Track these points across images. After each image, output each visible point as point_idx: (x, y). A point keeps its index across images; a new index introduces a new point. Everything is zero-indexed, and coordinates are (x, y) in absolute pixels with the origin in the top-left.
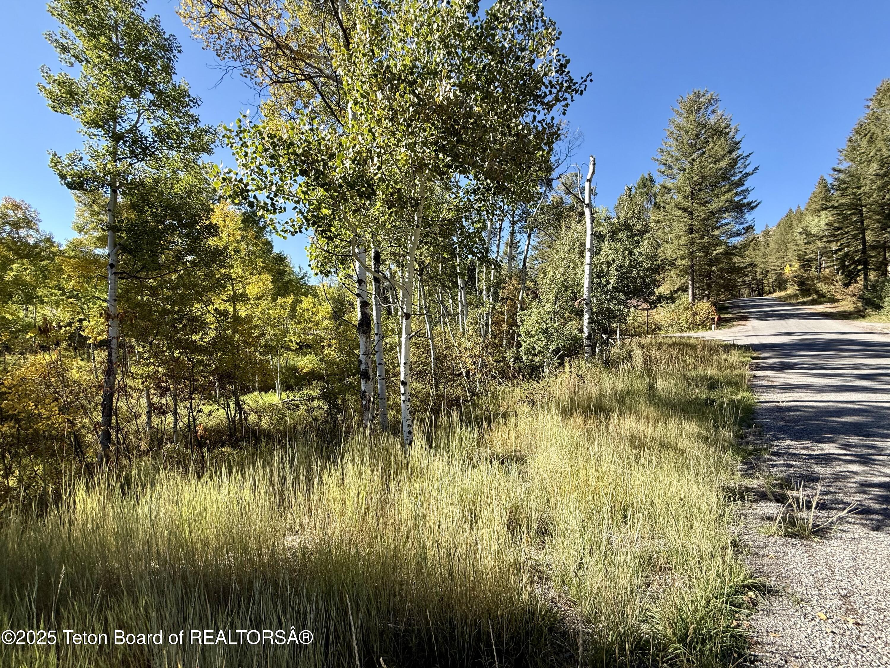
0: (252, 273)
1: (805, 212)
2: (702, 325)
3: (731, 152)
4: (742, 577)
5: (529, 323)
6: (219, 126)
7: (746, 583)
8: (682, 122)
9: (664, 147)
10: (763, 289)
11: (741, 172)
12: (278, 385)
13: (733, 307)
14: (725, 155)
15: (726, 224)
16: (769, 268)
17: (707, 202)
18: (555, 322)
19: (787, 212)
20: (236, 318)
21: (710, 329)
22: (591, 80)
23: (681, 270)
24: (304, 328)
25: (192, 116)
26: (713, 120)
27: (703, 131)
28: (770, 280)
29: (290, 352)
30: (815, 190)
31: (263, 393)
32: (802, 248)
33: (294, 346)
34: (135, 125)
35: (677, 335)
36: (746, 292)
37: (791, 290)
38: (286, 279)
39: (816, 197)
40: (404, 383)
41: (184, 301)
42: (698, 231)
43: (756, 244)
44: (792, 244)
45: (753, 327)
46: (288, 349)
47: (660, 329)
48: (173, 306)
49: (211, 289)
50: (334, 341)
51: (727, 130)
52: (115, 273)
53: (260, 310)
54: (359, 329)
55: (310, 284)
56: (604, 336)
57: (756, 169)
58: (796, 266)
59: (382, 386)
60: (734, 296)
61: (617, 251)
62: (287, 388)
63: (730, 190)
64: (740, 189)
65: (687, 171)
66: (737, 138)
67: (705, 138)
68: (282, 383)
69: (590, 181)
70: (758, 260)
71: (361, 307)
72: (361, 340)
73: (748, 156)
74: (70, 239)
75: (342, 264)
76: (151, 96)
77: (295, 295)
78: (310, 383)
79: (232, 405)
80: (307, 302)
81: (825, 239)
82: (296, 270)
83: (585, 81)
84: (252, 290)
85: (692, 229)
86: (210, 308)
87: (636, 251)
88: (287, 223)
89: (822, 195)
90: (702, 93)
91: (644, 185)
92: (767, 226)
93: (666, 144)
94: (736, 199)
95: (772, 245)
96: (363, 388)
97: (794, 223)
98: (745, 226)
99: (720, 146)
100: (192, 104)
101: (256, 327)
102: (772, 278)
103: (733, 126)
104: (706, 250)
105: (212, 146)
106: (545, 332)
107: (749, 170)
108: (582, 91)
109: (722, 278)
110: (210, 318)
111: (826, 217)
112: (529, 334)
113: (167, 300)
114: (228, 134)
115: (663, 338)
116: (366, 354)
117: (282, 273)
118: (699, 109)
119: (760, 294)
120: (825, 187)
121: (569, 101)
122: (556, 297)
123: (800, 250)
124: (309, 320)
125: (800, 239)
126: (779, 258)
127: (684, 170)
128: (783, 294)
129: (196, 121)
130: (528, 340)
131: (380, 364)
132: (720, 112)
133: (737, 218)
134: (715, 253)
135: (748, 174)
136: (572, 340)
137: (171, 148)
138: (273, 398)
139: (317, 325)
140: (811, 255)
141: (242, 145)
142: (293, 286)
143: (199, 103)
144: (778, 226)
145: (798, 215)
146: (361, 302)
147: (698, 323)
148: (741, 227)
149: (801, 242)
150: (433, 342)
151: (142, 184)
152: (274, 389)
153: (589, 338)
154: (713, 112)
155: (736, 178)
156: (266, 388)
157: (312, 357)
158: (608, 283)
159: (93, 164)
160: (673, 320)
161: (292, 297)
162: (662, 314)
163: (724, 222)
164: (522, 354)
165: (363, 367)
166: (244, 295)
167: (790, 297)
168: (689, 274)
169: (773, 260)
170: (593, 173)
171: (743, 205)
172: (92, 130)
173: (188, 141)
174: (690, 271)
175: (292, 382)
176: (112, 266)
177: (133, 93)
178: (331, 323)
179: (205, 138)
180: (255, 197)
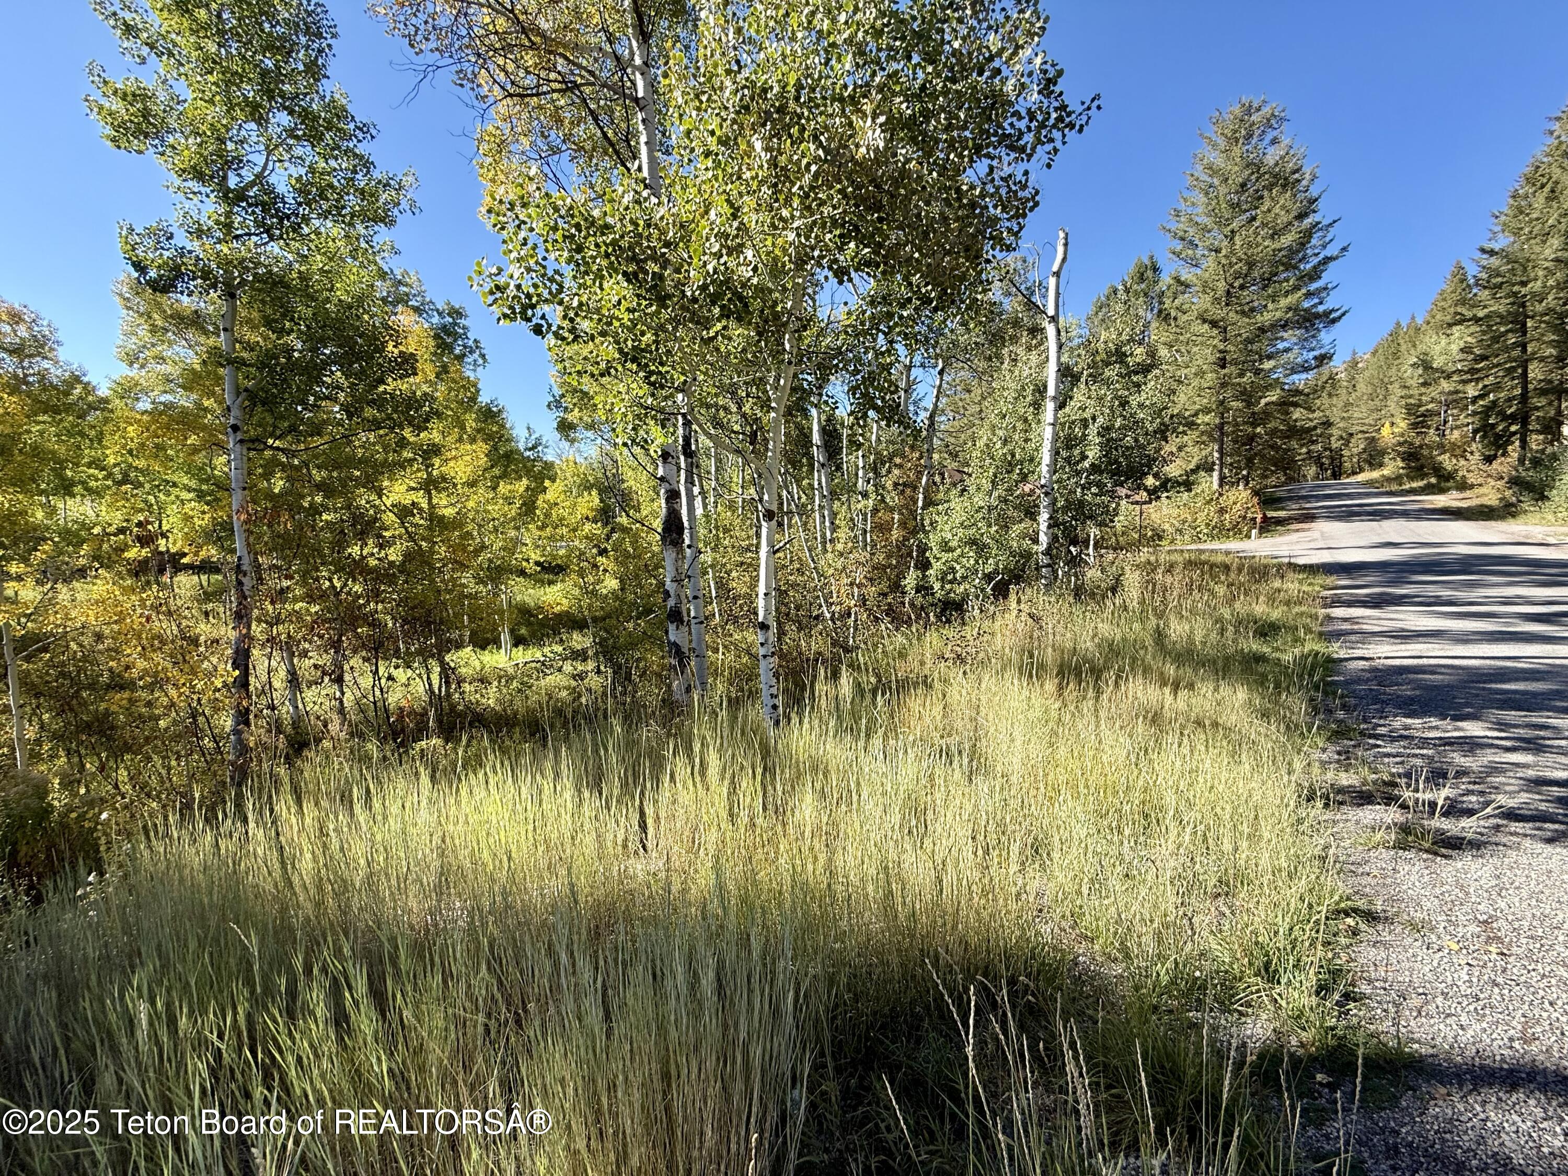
0: (457, 441)
1: (1425, 327)
2: (1235, 530)
3: (1301, 216)
4: (1336, 898)
5: (947, 527)
6: (405, 175)
7: (1343, 905)
8: (1219, 161)
9: (1182, 206)
10: (1340, 467)
11: (1316, 255)
12: (505, 637)
13: (1290, 499)
14: (1290, 223)
15: (1287, 350)
16: (1353, 430)
17: (1252, 310)
18: (990, 526)
19: (1391, 327)
20: (434, 519)
21: (1248, 536)
22: (1099, 108)
23: (1202, 433)
25: (361, 157)
26: (1272, 156)
27: (1253, 177)
28: (1355, 451)
29: (523, 580)
30: (1445, 287)
31: (478, 650)
32: (1416, 392)
33: (531, 568)
34: (262, 175)
35: (1193, 547)
36: (1311, 471)
37: (1392, 467)
38: (504, 448)
39: (1444, 300)
40: (763, 626)
42: (1235, 362)
43: (1333, 386)
44: (1397, 385)
45: (1322, 533)
46: (522, 573)
47: (1160, 538)
50: (603, 560)
51: (1297, 176)
52: (241, 441)
53: (472, 504)
54: (663, 539)
55: (548, 459)
56: (1072, 549)
57: (1344, 249)
58: (1403, 425)
59: (698, 634)
60: (1291, 480)
61: (1100, 399)
62: (518, 641)
63: (1296, 288)
64: (1313, 286)
65: (1224, 252)
66: (1314, 192)
67: (1257, 191)
68: (512, 631)
69: (1057, 274)
70: (1335, 415)
71: (666, 500)
72: (670, 556)
73: (1330, 225)
74: (116, 377)
76: (284, 118)
77: (528, 478)
78: (556, 633)
80: (554, 491)
81: (1455, 378)
82: (520, 433)
83: (1089, 108)
84: (459, 471)
85: (1224, 359)
86: (386, 500)
87: (1134, 400)
89: (1456, 297)
90: (1255, 105)
91: (1142, 278)
92: (1355, 353)
93: (1185, 200)
94: (1306, 305)
95: (1362, 387)
96: (671, 637)
97: (1403, 348)
98: (1316, 353)
99: (1283, 207)
100: (359, 134)
102: (1358, 445)
103: (1307, 170)
104: (1248, 396)
105: (395, 212)
106: (973, 542)
107: (1331, 251)
108: (1082, 126)
109: (1272, 447)
111: (1461, 336)
112: (945, 547)
113: (319, 487)
115: (1169, 552)
116: (677, 581)
117: (497, 438)
118: (1249, 136)
119: (1335, 476)
120: (1462, 281)
121: (1058, 144)
122: (993, 482)
123: (1411, 397)
124: (561, 522)
125: (1413, 376)
126: (1372, 411)
127: (1218, 251)
128: (1375, 474)
129: (367, 164)
130: (945, 556)
131: (695, 597)
132: (1286, 141)
133: (1306, 340)
134: (1263, 401)
135: (1327, 260)
136: (1021, 556)
137: (327, 216)
138: (496, 657)
139: (573, 530)
140: (1430, 406)
141: (518, 227)
143: (374, 132)
144: (1374, 353)
145: (1411, 332)
146: (666, 492)
147: (1228, 526)
148: (1312, 355)
149: (1413, 383)
151: (282, 282)
152: (498, 642)
153: (1047, 552)
154: (1274, 141)
155: (1308, 266)
156: (483, 641)
157: (566, 586)
158: (1084, 457)
159: (194, 245)
160: (1184, 522)
161: (523, 482)
162: (1165, 511)
163: (1281, 346)
164: (933, 579)
165: (671, 602)
166: (446, 478)
167: (1388, 480)
168: (1214, 440)
169: (1361, 414)
170: (1064, 260)
171: (1317, 316)
172: (190, 184)
173: (353, 202)
174: (1218, 433)
175: (525, 631)
176: (235, 428)
177: (257, 114)
178: (597, 529)
179: (384, 197)
180: (543, 317)
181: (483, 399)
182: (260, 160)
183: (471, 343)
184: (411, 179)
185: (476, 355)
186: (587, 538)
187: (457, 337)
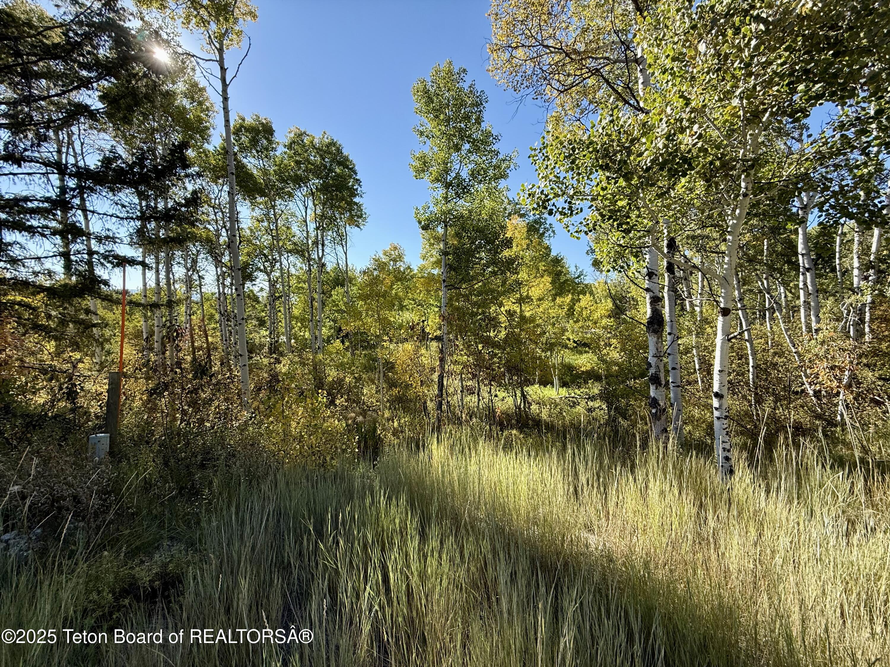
0: (535, 277)
6: (512, 153)
12: (556, 381)
20: (523, 318)
24: (582, 327)
25: (495, 151)
29: (567, 350)
31: (542, 387)
33: (571, 344)
34: (458, 173)
38: (563, 279)
40: (717, 395)
41: (484, 304)
46: (566, 347)
48: (478, 309)
49: (503, 293)
50: (614, 341)
52: (446, 286)
53: (541, 309)
54: (648, 328)
55: (586, 282)
59: (676, 394)
62: (564, 384)
68: (560, 379)
71: (651, 303)
72: (652, 340)
74: (419, 265)
75: (636, 256)
76: (467, 146)
77: (573, 294)
78: (586, 382)
79: (519, 394)
80: (585, 300)
82: (572, 269)
84: (535, 293)
86: (502, 309)
88: (581, 223)
96: (652, 394)
100: (494, 141)
101: (538, 326)
105: (508, 171)
110: (502, 318)
113: (475, 304)
114: (533, 153)
116: (657, 356)
117: (558, 274)
124: (588, 319)
129: (497, 153)
131: (674, 369)
137: (480, 182)
138: (551, 392)
139: (596, 323)
141: (544, 160)
142: (570, 285)
143: (500, 138)
146: (651, 298)
150: (752, 344)
151: (462, 217)
152: (552, 384)
156: (545, 382)
157: (590, 355)
159: (435, 210)
161: (570, 296)
165: (652, 371)
166: (528, 297)
172: (435, 185)
173: (491, 173)
175: (568, 379)
176: (444, 281)
177: (457, 148)
178: (610, 322)
179: (503, 166)
180: (554, 205)
181: (553, 254)
182: (457, 167)
183: (548, 226)
184: (515, 153)
185: (550, 232)
186: (603, 328)
187: (541, 224)
